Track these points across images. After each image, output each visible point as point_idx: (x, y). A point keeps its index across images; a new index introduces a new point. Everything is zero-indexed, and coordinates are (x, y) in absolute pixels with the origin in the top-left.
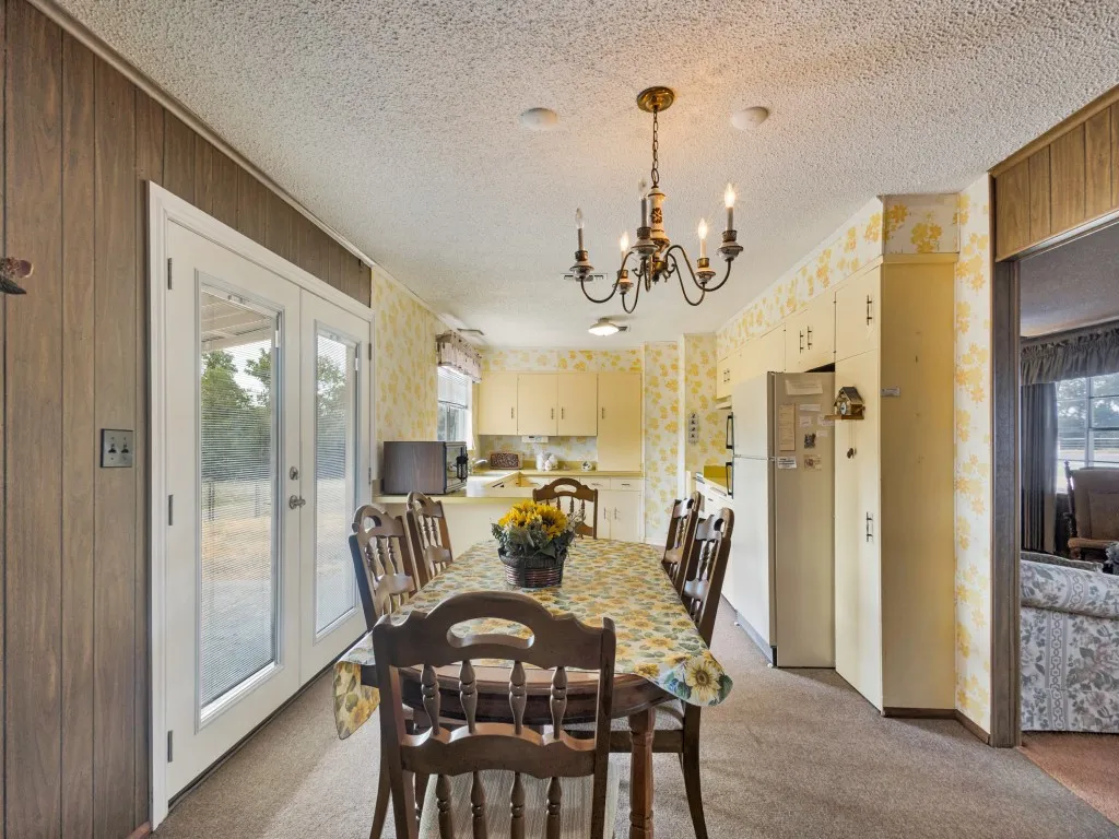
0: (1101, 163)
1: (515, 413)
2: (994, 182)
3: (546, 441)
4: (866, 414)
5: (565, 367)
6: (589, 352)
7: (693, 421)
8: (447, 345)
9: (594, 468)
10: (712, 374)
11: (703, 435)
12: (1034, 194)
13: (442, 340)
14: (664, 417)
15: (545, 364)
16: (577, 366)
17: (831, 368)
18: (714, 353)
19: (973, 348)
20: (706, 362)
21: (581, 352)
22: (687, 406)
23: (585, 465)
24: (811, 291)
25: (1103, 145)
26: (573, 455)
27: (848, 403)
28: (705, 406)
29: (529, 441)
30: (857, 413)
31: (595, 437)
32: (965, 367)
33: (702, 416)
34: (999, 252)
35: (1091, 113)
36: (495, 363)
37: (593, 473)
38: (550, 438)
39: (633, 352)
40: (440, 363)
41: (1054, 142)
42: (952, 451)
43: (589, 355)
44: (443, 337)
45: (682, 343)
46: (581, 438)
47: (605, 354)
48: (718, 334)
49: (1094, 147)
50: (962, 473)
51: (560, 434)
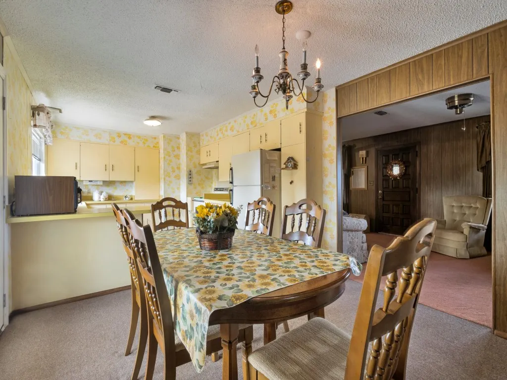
0: (373, 91)
1: (78, 165)
2: (337, 91)
3: (101, 183)
4: (299, 167)
5: (114, 142)
6: (130, 135)
7: (190, 174)
8: (41, 114)
9: (132, 199)
10: (199, 152)
11: (195, 180)
12: (351, 97)
13: (36, 110)
14: (174, 171)
15: (100, 138)
16: (122, 142)
17: (279, 150)
18: (199, 143)
19: (330, 146)
20: (195, 146)
21: (125, 134)
22: (187, 166)
23: (126, 197)
24: (266, 119)
25: (374, 87)
26: (117, 192)
27: (292, 163)
28: (195, 167)
29: (89, 183)
30: (295, 166)
31: (132, 182)
32: (326, 152)
33: (194, 172)
34: (339, 114)
35: (371, 76)
36: (62, 133)
37: (131, 201)
38: (104, 181)
39: (155, 138)
40: (35, 126)
41: (358, 82)
42: (322, 182)
43: (130, 136)
44: (38, 107)
45: (183, 137)
46: (123, 182)
47: (139, 137)
48: (201, 134)
49: (371, 87)
50: (326, 188)
51: (110, 180)
